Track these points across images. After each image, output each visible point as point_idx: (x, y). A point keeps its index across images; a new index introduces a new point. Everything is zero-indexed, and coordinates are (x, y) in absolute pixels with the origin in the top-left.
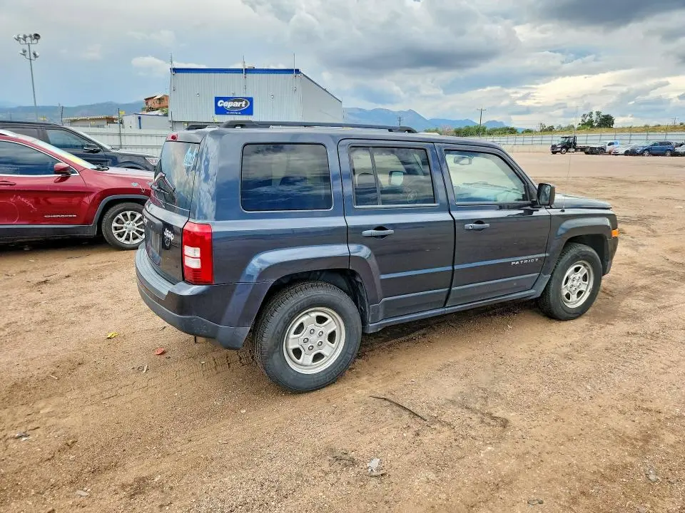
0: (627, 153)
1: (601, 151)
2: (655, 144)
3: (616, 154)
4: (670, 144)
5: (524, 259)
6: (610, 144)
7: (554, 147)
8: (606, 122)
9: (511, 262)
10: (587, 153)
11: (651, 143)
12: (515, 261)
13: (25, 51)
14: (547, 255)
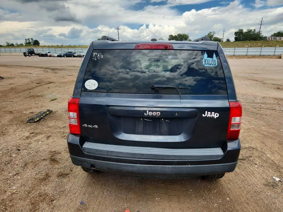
0: (58, 56)
1: (46, 55)
2: (67, 53)
3: (54, 57)
4: (72, 53)
6: (49, 52)
7: (25, 53)
8: (36, 43)
10: (40, 56)
11: (66, 52)
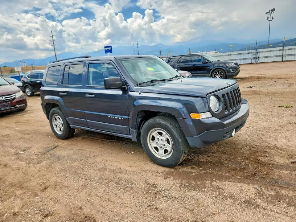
5: (116, 117)
9: (108, 116)
12: (110, 116)
13: (268, 18)
14: (129, 117)
